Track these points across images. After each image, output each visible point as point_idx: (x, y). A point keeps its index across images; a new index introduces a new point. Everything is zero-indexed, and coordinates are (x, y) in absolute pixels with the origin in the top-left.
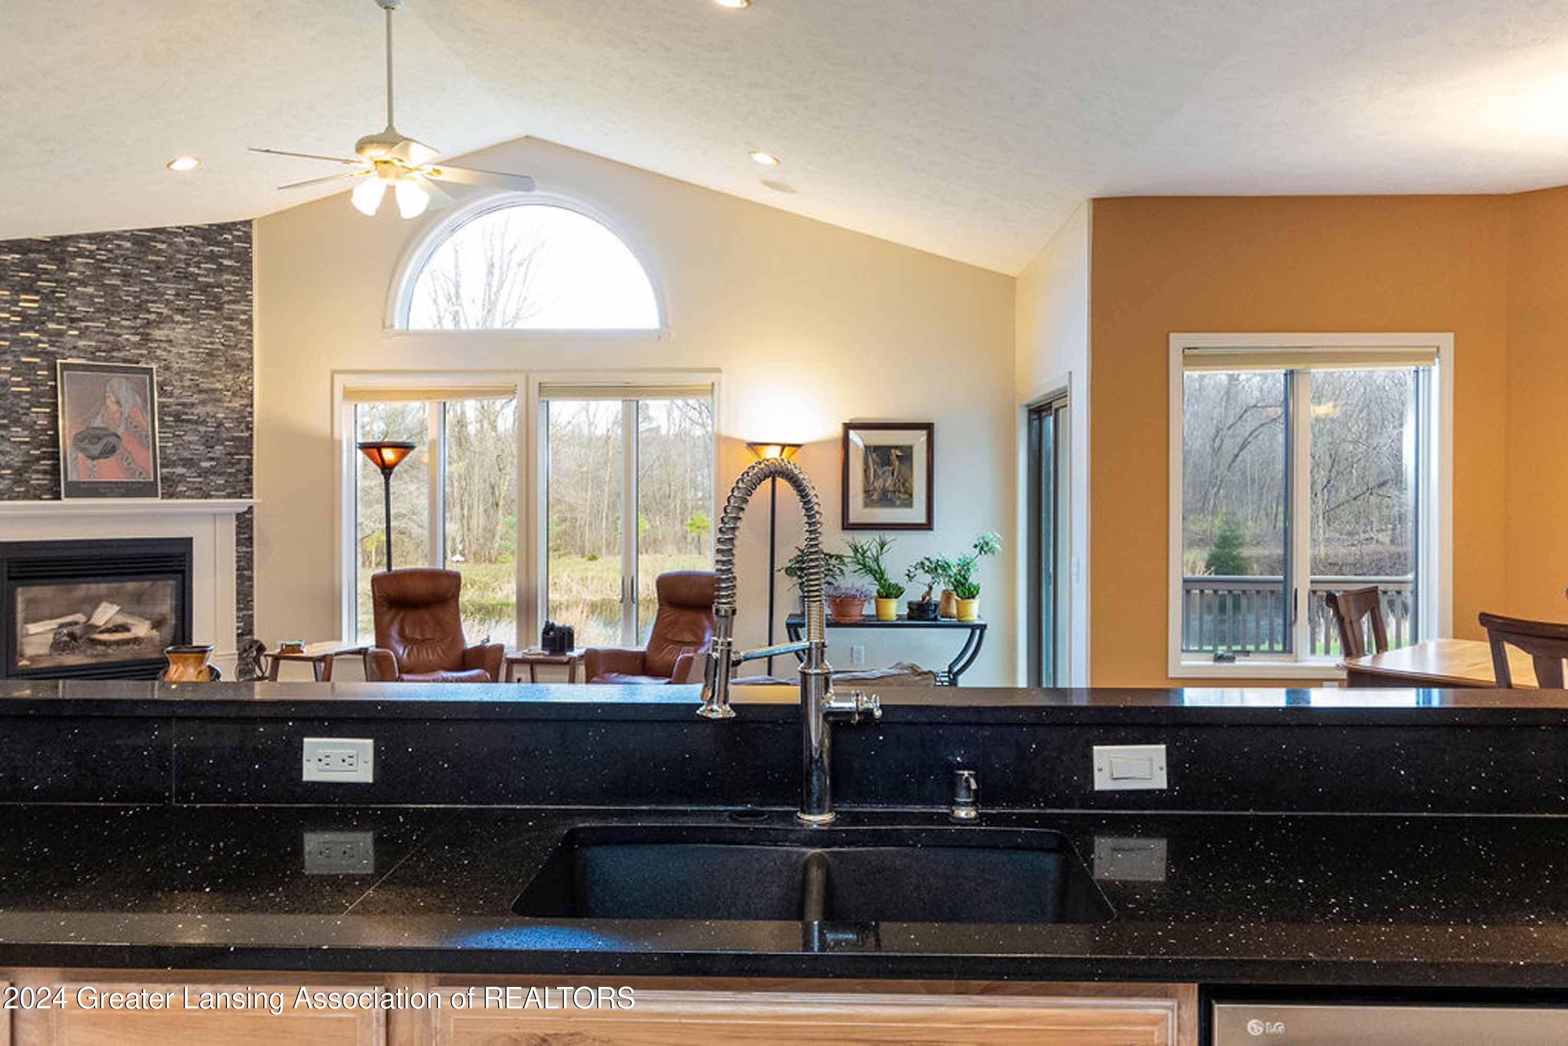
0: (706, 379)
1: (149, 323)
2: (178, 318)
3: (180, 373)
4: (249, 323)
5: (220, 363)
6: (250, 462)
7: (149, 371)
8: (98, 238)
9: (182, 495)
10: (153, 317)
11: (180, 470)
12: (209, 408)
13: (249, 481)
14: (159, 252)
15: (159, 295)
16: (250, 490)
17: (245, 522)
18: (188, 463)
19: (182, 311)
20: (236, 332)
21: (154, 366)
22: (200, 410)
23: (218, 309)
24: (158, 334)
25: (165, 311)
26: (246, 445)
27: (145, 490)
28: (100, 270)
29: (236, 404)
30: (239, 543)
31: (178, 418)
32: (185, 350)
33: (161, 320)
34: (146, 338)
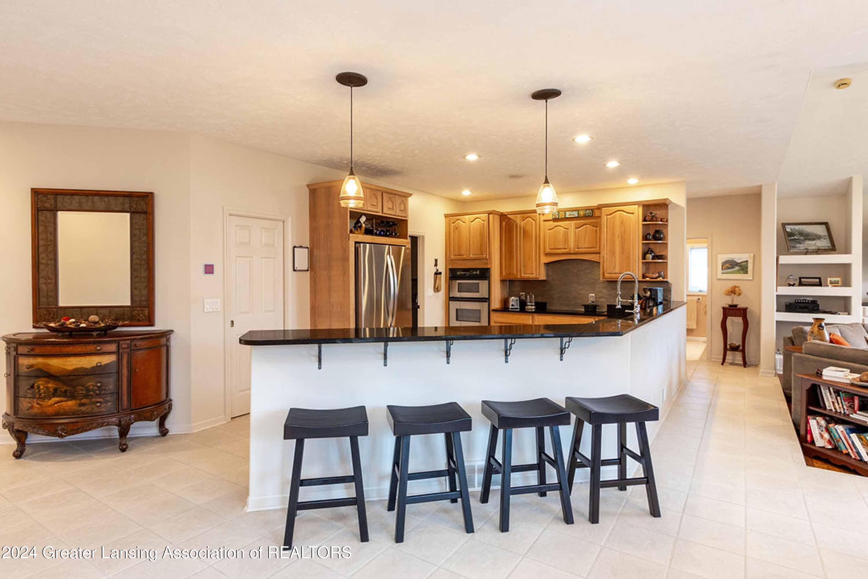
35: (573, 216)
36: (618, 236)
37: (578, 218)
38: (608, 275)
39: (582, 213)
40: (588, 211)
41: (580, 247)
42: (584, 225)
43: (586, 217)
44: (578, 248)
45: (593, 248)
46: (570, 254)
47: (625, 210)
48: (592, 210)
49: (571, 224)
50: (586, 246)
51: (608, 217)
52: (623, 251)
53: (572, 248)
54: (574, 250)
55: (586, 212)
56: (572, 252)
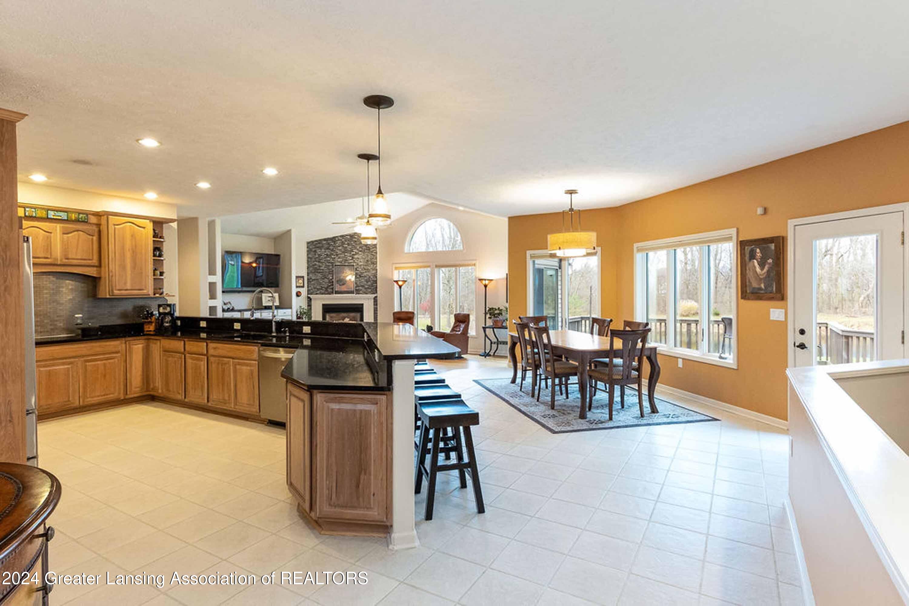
0: (474, 262)
1: (353, 255)
2: (360, 253)
3: (361, 265)
4: (376, 253)
5: (370, 263)
6: (377, 286)
7: (353, 266)
8: (342, 236)
9: (361, 294)
10: (354, 253)
11: (361, 288)
12: (367, 273)
13: (376, 290)
14: (355, 238)
15: (356, 248)
16: (377, 292)
17: (375, 299)
18: (363, 286)
19: (361, 251)
20: (374, 255)
21: (355, 264)
22: (365, 274)
23: (369, 250)
24: (356, 256)
25: (357, 251)
26: (376, 282)
27: (352, 292)
28: (343, 243)
29: (374, 272)
30: (374, 305)
31: (360, 276)
32: (362, 260)
33: (356, 254)
34: (353, 258)
35: (60, 218)
36: (129, 250)
37: (67, 221)
38: (118, 292)
39: (73, 216)
40: (81, 216)
41: (70, 256)
42: (74, 231)
43: (77, 221)
44: (68, 259)
45: (90, 260)
46: (57, 265)
47: (135, 223)
48: (87, 215)
49: (56, 227)
50: (80, 257)
51: (116, 227)
52: (134, 267)
53: (59, 259)
54: (61, 260)
55: (79, 216)
56: (59, 263)
